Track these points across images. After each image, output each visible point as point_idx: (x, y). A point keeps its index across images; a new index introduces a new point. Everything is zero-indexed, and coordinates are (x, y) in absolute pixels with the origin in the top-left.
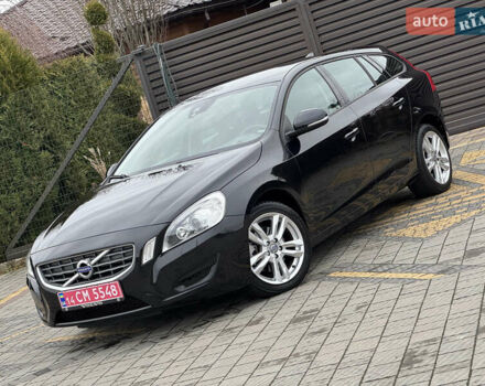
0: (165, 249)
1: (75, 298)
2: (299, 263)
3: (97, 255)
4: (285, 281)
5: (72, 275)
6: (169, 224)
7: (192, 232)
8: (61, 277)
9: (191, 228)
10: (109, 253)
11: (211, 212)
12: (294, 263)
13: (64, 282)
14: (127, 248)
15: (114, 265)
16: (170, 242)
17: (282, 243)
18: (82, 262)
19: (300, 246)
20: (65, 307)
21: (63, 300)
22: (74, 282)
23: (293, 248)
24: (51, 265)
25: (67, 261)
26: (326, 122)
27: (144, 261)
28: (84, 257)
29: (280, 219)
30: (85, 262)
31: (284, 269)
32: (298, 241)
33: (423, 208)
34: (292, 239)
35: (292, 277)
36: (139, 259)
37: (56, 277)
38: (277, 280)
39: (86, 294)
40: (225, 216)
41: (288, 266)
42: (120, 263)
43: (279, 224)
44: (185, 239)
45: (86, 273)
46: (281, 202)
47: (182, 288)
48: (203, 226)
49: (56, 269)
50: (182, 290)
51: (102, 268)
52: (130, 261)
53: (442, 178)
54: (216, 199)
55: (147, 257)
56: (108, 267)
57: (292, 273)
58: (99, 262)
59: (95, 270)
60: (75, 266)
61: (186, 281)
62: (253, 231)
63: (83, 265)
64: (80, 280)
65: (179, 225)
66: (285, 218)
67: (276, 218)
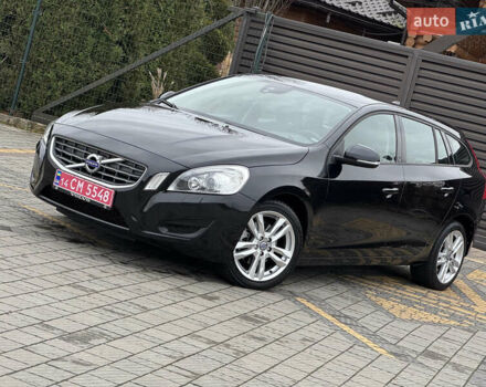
0: (171, 188)
1: (69, 183)
2: (277, 272)
3: (111, 157)
4: (256, 279)
5: (79, 161)
6: (189, 169)
7: (203, 188)
8: (68, 157)
9: (204, 185)
10: (123, 162)
11: (229, 182)
12: (273, 270)
13: (68, 164)
14: (139, 167)
15: (120, 175)
16: (178, 185)
17: (274, 246)
18: (94, 155)
19: (287, 258)
20: (57, 185)
21: (59, 178)
22: (77, 169)
23: (280, 256)
24: (66, 142)
25: (82, 147)
26: (375, 166)
27: (147, 188)
28: (99, 153)
29: (285, 224)
30: (97, 157)
31: (262, 269)
32: (288, 253)
33: (412, 292)
34: (284, 248)
35: (264, 279)
36: (144, 184)
37: (64, 155)
38: (250, 275)
39: (80, 185)
40: (239, 192)
41: (266, 269)
42: (126, 177)
43: (281, 228)
44: (194, 190)
45: (91, 167)
46: (295, 211)
47: (164, 230)
48: (216, 189)
49: (68, 148)
50: (164, 232)
51: (107, 171)
52: (136, 180)
53: (444, 277)
54: (241, 173)
55: (152, 186)
56: (113, 173)
57: (267, 277)
58: (109, 164)
59: (101, 169)
60: (86, 155)
61: (172, 227)
62: (255, 220)
63: (93, 159)
64: (83, 170)
65: (196, 175)
66: (289, 226)
67: (281, 221)
